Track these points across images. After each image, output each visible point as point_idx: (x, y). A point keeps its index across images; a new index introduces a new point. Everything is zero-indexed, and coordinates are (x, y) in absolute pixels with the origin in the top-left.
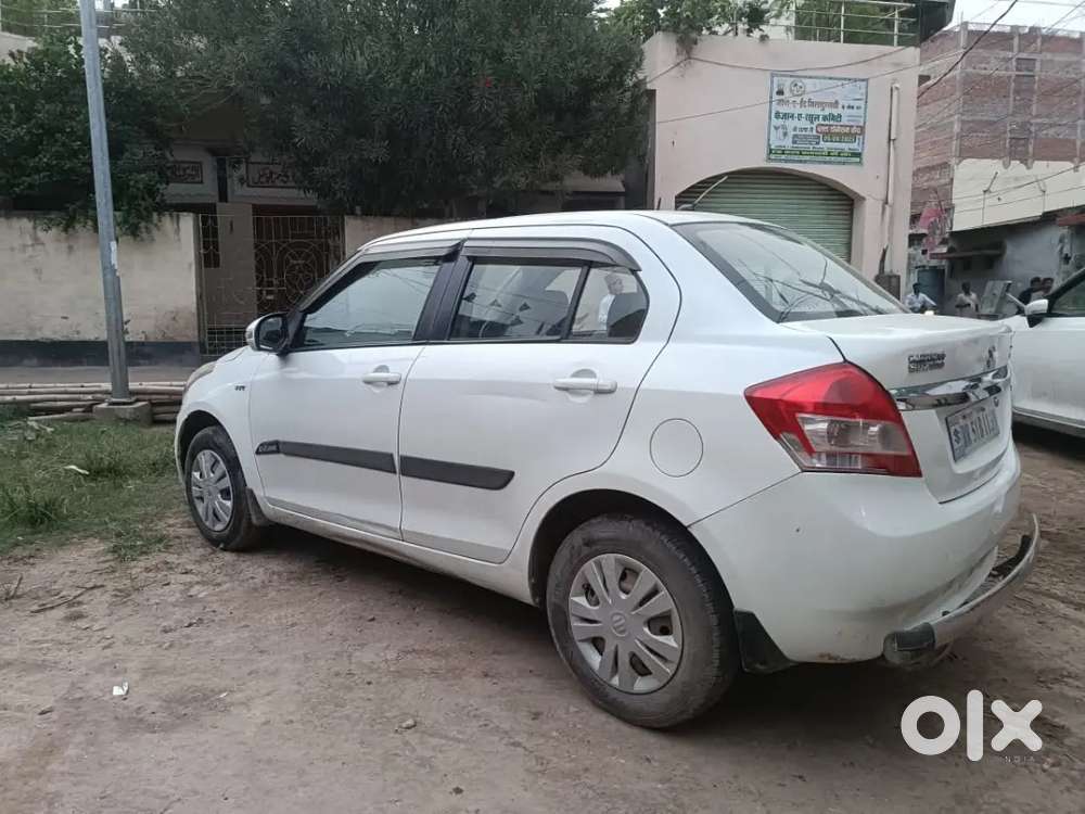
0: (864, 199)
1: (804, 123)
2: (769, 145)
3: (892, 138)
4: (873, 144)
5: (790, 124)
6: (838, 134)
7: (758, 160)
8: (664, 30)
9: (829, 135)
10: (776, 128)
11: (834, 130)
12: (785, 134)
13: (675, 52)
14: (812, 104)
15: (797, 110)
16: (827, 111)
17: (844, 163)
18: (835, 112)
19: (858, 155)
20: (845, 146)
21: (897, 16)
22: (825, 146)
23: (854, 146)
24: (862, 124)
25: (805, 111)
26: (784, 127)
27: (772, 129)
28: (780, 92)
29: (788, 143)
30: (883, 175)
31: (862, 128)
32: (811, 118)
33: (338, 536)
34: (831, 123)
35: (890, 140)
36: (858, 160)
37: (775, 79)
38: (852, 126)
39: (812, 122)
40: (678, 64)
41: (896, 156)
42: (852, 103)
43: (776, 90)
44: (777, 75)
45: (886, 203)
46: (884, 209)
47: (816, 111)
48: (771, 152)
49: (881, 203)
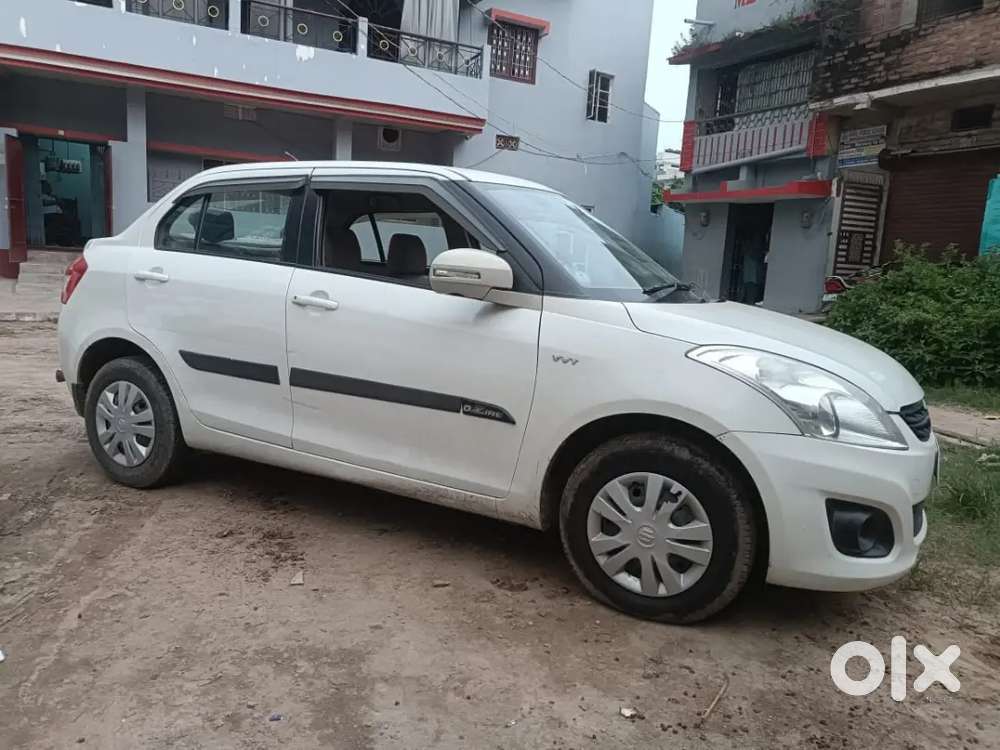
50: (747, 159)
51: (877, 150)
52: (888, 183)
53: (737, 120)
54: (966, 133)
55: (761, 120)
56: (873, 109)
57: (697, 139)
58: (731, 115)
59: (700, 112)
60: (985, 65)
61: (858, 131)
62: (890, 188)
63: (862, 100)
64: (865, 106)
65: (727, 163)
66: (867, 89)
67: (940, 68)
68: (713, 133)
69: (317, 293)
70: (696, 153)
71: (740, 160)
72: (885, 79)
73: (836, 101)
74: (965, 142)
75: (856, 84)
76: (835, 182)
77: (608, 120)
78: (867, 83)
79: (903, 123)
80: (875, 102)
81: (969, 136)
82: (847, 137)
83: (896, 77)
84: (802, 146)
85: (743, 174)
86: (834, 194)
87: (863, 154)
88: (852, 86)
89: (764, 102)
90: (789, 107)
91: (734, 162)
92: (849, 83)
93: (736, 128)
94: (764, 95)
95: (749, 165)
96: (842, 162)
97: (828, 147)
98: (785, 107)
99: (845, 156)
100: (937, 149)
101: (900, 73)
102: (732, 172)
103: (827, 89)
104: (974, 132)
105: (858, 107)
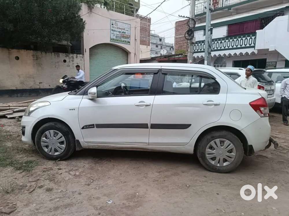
0: (131, 53)
1: (118, 33)
2: (111, 38)
3: (136, 39)
4: (132, 40)
5: (115, 33)
6: (125, 37)
7: (108, 41)
8: (84, 3)
9: (123, 37)
10: (112, 33)
11: (124, 36)
12: (114, 35)
13: (87, 10)
14: (120, 29)
15: (116, 30)
16: (123, 31)
17: (127, 44)
18: (124, 31)
19: (129, 42)
20: (127, 40)
21: (135, 10)
22: (123, 39)
23: (128, 40)
24: (130, 35)
25: (118, 30)
26: (114, 33)
27: (111, 34)
28: (113, 25)
29: (115, 38)
30: (134, 48)
31: (130, 36)
32: (120, 32)
33: (117, 148)
34: (124, 34)
35: (135, 40)
36: (129, 43)
37: (111, 21)
38: (128, 35)
39: (120, 33)
40: (88, 13)
41: (137, 43)
42: (128, 30)
43: (111, 24)
44: (112, 20)
45: (135, 54)
46: (135, 56)
47: (120, 30)
48: (111, 40)
49: (134, 54)
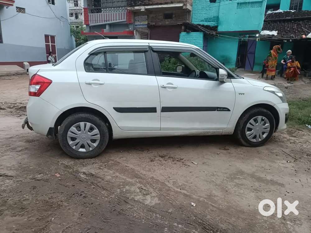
50: (108, 22)
51: (146, 23)
52: (149, 32)
53: (102, 9)
54: (167, 20)
55: (111, 10)
56: (145, 11)
57: (89, 14)
58: (100, 8)
59: (89, 5)
60: (174, 3)
61: (139, 17)
62: (150, 34)
63: (143, 8)
64: (143, 10)
65: (101, 23)
66: (144, 5)
67: (163, 2)
68: (95, 13)
69: (168, 84)
70: (89, 19)
71: (105, 23)
72: (148, 3)
73: (135, 7)
74: (167, 22)
75: (141, 3)
76: (135, 31)
77: (55, 4)
78: (143, 4)
79: (152, 16)
80: (146, 9)
81: (168, 21)
82: (137, 18)
83: (151, 3)
84: (125, 20)
85: (107, 27)
86: (135, 35)
87: (142, 24)
88: (139, 4)
89: (111, 5)
90: (119, 7)
91: (103, 23)
92: (139, 3)
93: (103, 12)
94: (110, 2)
95: (108, 24)
96: (136, 25)
97: (132, 20)
98: (117, 7)
99: (137, 24)
100: (161, 24)
101: (152, 2)
102: (104, 26)
103: (132, 4)
104: (169, 20)
105: (142, 10)
